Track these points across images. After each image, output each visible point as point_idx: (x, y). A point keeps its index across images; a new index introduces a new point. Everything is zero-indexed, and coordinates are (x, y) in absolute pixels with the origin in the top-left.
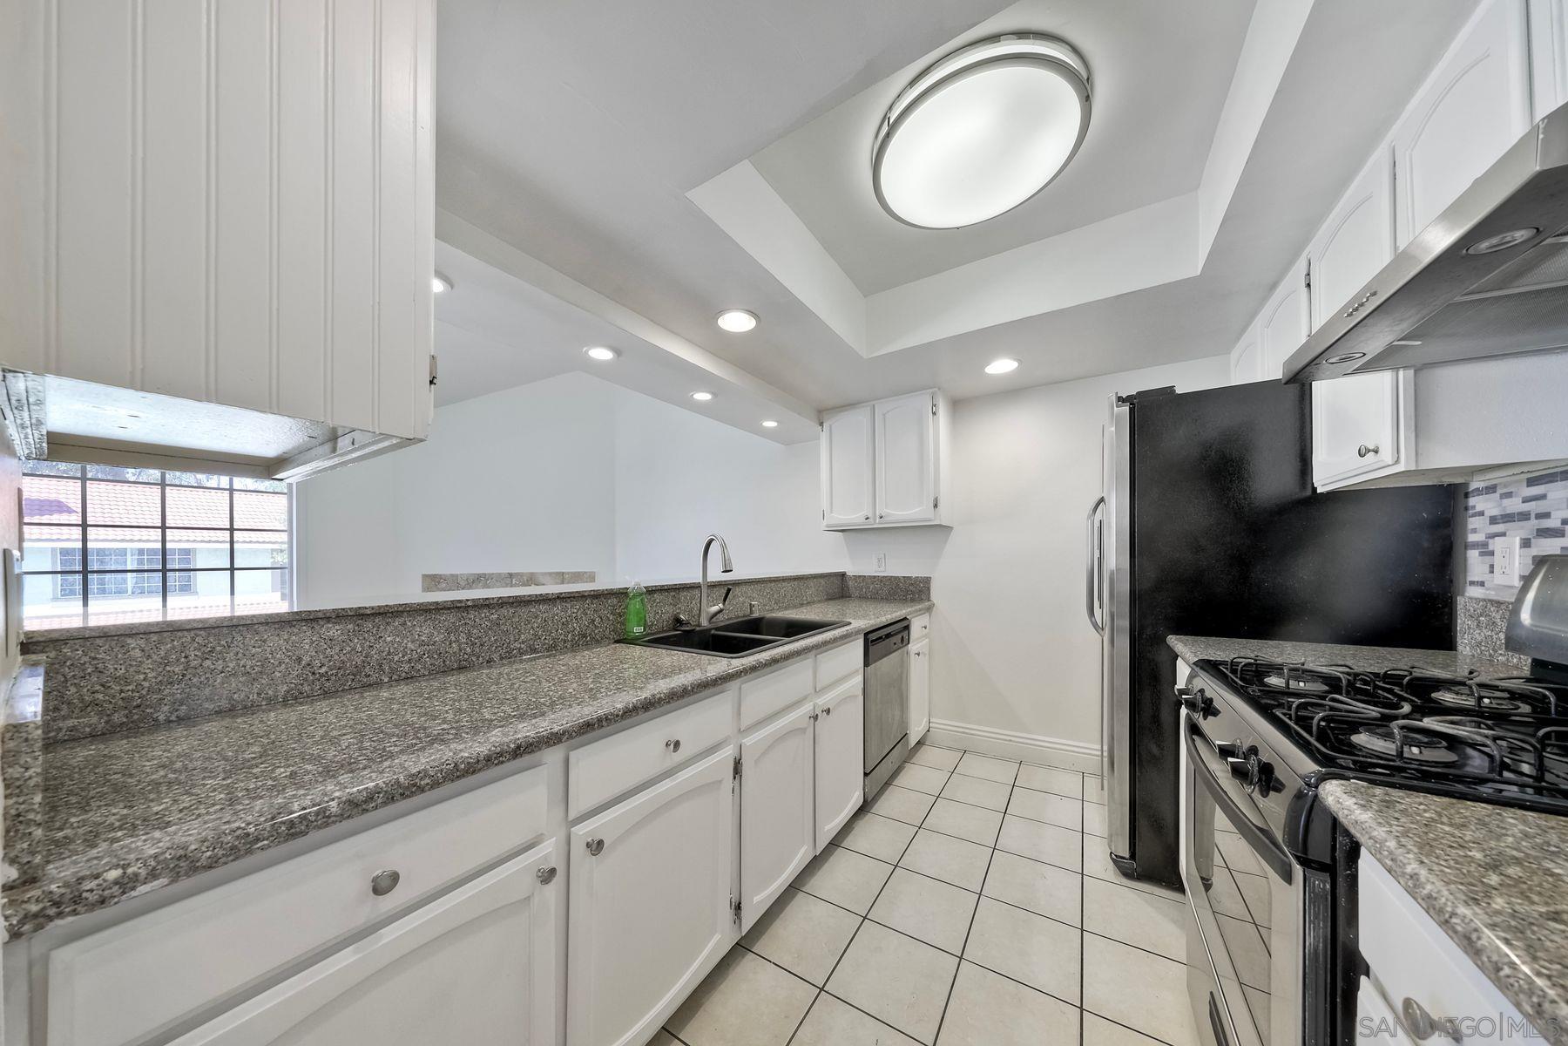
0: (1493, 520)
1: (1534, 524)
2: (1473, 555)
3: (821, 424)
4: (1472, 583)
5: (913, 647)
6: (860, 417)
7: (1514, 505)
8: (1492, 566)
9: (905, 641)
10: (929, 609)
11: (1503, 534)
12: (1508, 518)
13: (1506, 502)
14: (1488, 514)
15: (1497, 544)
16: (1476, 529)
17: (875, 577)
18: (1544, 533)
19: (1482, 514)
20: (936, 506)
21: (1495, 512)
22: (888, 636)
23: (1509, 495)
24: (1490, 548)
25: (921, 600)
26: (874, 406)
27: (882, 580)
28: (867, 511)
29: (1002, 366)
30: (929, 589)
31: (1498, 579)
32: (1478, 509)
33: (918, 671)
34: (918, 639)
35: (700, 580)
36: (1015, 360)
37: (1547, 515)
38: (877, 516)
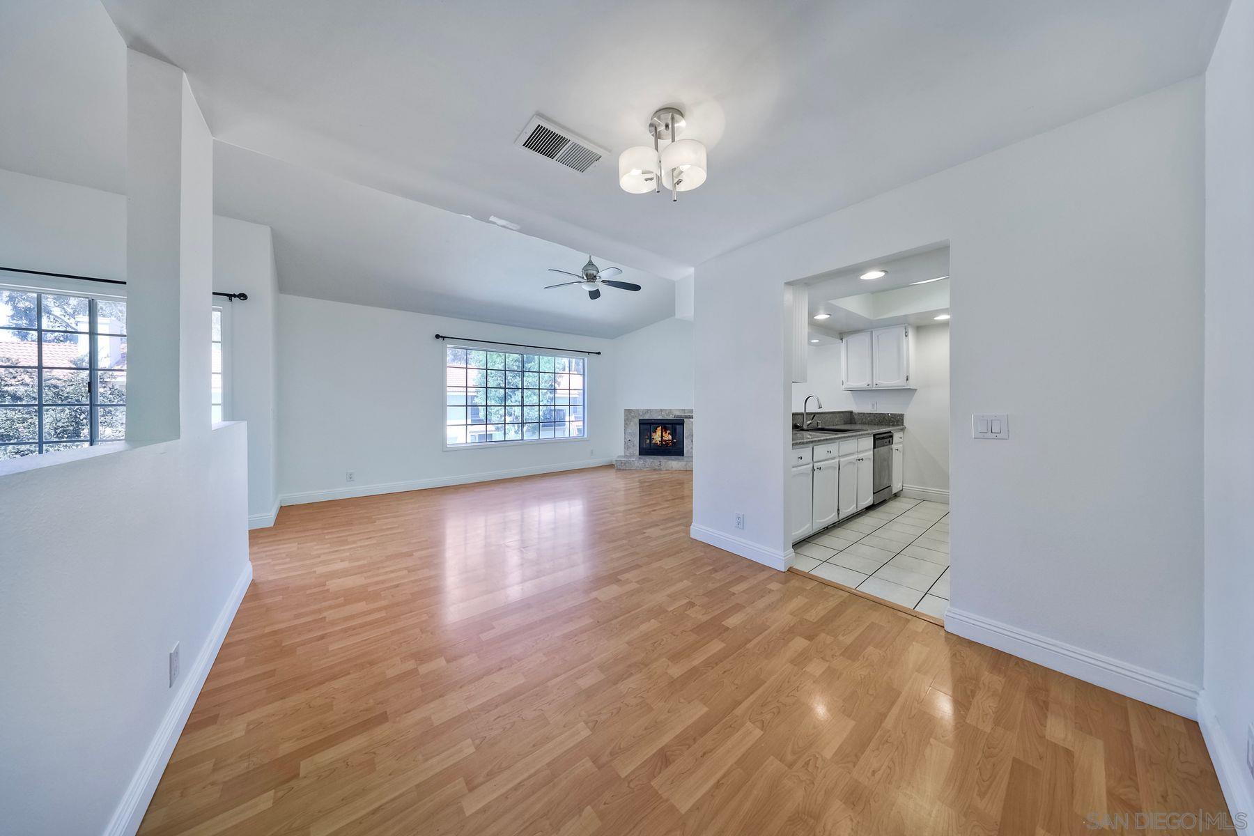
3: (842, 339)
5: (894, 446)
6: (864, 338)
9: (891, 443)
10: (903, 430)
17: (870, 413)
20: (907, 380)
22: (883, 438)
25: (898, 425)
26: (872, 332)
27: (875, 415)
28: (868, 381)
30: (903, 420)
33: (897, 459)
34: (897, 443)
35: (803, 411)
38: (874, 384)
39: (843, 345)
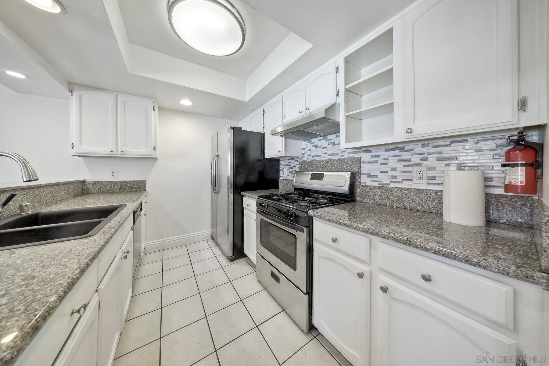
0: (284, 166)
1: (289, 166)
2: (281, 171)
3: (72, 92)
4: (281, 176)
5: (142, 212)
6: (108, 99)
7: (287, 163)
8: (284, 173)
9: (141, 210)
11: (285, 168)
12: (286, 165)
13: (285, 162)
14: (283, 164)
15: (284, 170)
16: (281, 167)
17: (110, 182)
18: (291, 168)
19: (282, 164)
20: (155, 150)
21: (284, 164)
23: (286, 161)
24: (283, 170)
25: (141, 191)
26: (117, 95)
27: (115, 183)
28: (112, 147)
29: (186, 102)
30: (145, 185)
31: (285, 175)
32: (282, 163)
36: (191, 102)
37: (291, 165)
38: (120, 150)
39: (74, 100)
